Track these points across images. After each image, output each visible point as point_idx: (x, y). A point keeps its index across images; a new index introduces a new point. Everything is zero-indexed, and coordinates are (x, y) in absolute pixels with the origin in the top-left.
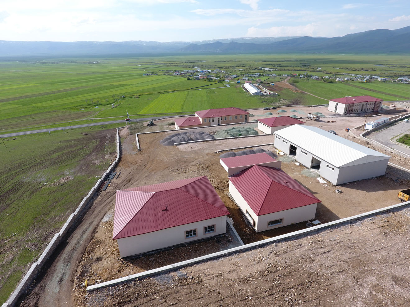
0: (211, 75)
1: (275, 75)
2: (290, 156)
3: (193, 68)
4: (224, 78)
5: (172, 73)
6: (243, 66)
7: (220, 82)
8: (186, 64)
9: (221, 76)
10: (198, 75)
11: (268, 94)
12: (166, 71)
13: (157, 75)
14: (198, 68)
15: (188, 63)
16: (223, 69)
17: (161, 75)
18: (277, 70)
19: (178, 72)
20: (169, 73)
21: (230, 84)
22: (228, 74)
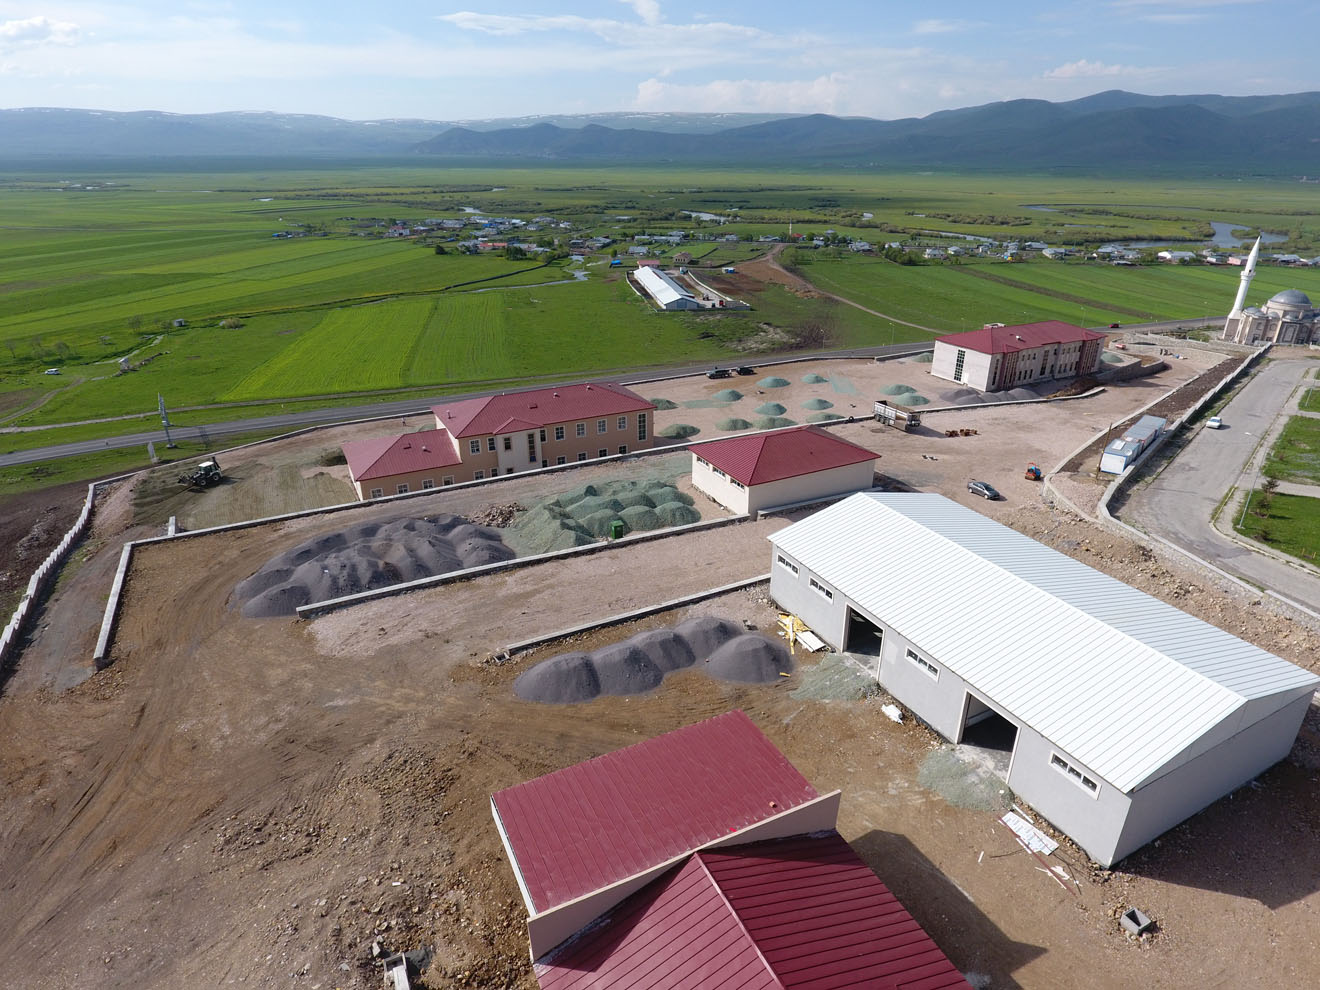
0: (522, 235)
1: (733, 237)
2: (850, 659)
3: (459, 210)
4: (566, 249)
5: (382, 230)
6: (630, 204)
7: (551, 261)
8: (437, 198)
9: (556, 242)
10: (477, 238)
11: (717, 306)
12: (362, 220)
13: (325, 235)
14: (477, 212)
15: (442, 192)
16: (562, 217)
17: (342, 236)
18: (738, 222)
19: (404, 224)
20: (372, 229)
21: (587, 269)
22: (582, 233)
